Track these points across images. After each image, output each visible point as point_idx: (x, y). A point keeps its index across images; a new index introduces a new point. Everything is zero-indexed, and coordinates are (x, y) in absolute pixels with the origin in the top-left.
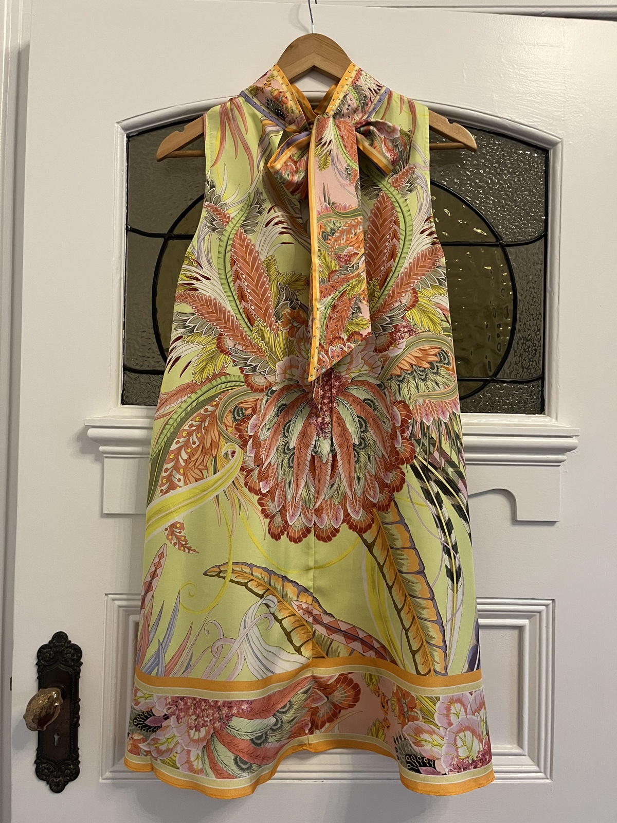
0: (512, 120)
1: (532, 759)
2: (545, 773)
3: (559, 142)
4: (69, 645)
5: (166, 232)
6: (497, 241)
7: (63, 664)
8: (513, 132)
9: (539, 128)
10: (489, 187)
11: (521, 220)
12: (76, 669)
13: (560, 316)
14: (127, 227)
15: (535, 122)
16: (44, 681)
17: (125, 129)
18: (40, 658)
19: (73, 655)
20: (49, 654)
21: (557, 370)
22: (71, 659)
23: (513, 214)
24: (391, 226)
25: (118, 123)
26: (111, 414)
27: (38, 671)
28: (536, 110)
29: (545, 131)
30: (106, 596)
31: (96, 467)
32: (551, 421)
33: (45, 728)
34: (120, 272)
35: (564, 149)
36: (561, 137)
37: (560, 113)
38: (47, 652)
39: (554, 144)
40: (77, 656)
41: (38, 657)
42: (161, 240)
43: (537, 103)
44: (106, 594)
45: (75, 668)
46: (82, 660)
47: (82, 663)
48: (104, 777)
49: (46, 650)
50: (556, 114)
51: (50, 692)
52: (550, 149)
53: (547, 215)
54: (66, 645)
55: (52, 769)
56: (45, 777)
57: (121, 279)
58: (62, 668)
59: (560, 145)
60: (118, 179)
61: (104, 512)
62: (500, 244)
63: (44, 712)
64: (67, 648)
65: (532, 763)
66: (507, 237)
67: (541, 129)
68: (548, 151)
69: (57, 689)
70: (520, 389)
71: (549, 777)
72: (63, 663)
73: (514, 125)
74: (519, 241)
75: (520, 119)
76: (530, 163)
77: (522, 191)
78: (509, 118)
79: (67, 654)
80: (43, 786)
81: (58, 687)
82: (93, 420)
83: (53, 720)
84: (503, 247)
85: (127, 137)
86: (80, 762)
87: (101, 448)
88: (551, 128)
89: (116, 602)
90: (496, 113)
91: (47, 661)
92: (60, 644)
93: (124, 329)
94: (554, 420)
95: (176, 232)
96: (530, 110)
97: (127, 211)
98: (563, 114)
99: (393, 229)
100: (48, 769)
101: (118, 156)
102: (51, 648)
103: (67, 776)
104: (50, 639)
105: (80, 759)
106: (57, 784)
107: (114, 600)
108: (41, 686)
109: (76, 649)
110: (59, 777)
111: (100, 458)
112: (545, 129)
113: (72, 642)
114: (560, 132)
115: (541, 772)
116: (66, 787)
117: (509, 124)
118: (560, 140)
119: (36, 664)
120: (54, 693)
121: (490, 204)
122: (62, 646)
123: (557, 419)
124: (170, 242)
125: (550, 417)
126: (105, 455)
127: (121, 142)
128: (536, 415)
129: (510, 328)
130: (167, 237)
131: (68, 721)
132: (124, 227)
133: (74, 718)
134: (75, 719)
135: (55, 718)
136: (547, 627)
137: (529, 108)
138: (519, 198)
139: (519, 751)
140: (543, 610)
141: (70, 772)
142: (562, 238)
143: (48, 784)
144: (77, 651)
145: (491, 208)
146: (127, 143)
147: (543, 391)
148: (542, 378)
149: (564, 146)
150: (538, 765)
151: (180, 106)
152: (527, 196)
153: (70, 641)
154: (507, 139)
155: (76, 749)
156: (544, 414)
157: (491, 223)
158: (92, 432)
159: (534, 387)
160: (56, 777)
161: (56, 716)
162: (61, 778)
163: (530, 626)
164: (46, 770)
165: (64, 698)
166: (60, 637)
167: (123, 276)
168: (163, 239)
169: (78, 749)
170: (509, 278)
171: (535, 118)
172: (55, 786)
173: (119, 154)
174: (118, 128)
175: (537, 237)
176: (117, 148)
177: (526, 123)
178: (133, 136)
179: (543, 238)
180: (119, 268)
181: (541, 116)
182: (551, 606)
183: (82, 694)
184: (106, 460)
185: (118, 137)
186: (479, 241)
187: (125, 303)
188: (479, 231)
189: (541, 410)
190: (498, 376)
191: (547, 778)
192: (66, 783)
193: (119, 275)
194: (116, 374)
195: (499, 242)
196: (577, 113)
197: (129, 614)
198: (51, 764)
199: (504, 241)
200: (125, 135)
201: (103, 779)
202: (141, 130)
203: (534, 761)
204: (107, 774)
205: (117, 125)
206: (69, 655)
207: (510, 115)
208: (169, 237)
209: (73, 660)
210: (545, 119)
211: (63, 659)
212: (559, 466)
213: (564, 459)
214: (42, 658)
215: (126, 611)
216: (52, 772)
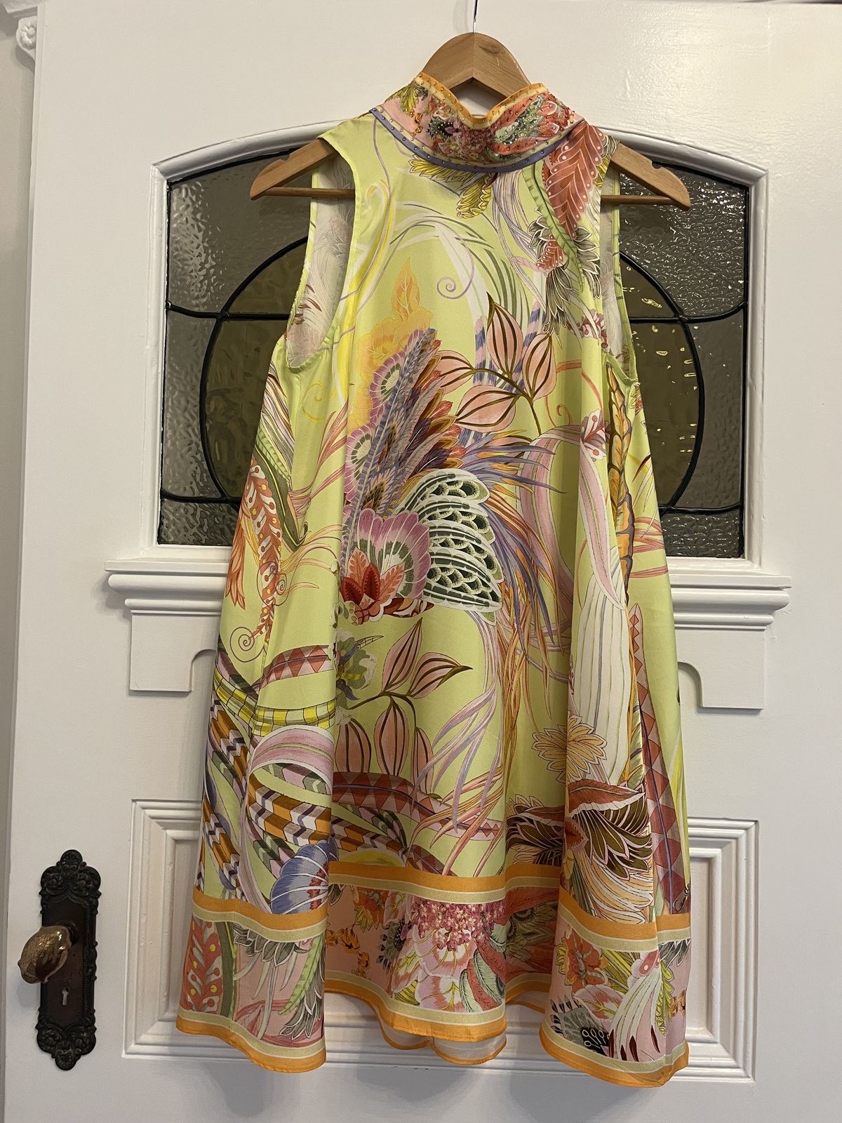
0: (694, 146)
1: (727, 1049)
2: (745, 1069)
3: (763, 176)
4: (82, 869)
5: (219, 311)
6: (675, 316)
7: (74, 894)
8: (695, 163)
9: (733, 156)
10: (664, 241)
11: (710, 286)
12: (92, 902)
13: (765, 419)
14: (167, 305)
15: (728, 147)
16: (48, 917)
17: (165, 173)
18: (45, 885)
19: (88, 882)
20: (57, 880)
21: (761, 495)
22: (85, 887)
23: (699, 278)
25: (154, 165)
26: (142, 555)
27: (42, 904)
28: (729, 132)
29: (743, 160)
30: (134, 804)
31: (124, 625)
32: (752, 567)
33: (46, 980)
34: (156, 365)
35: (770, 184)
36: (765, 168)
37: (763, 135)
38: (53, 877)
39: (755, 179)
40: (94, 884)
41: (42, 883)
42: (213, 322)
43: (730, 121)
44: (134, 801)
45: (91, 899)
46: (100, 890)
47: (101, 894)
48: (128, 1051)
49: (52, 875)
50: (758, 136)
51: (55, 932)
52: (751, 186)
53: (746, 278)
54: (79, 868)
55: (59, 1037)
56: (49, 1048)
57: (157, 373)
58: (74, 899)
59: (764, 180)
60: (155, 240)
61: (131, 688)
62: (680, 319)
63: (45, 961)
64: (80, 872)
65: (726, 1054)
66: (690, 310)
67: (737, 157)
68: (748, 188)
69: (64, 928)
70: (709, 522)
71: (750, 1075)
72: (76, 892)
73: (698, 153)
74: (707, 316)
75: (707, 145)
77: (711, 246)
78: (692, 144)
79: (80, 880)
80: (47, 1060)
81: (66, 925)
82: (115, 563)
83: (57, 969)
84: (685, 324)
85: (168, 183)
86: (96, 1029)
87: (128, 602)
88: (751, 155)
89: (146, 811)
90: (672, 137)
91: (53, 889)
92: (71, 867)
93: (162, 442)
94: (756, 566)
95: (232, 310)
96: (719, 132)
97: (168, 283)
98: (767, 137)
100: (54, 1037)
101: (155, 210)
102: (59, 872)
103: (78, 1047)
104: (59, 860)
105: (96, 1025)
106: (66, 1058)
107: (144, 808)
108: (45, 922)
109: (91, 874)
110: (68, 1049)
111: (128, 613)
112: (743, 157)
113: (88, 865)
114: (765, 161)
115: (738, 1067)
116: (78, 1062)
117: (691, 152)
118: (763, 172)
119: (40, 893)
120: (58, 933)
121: (667, 264)
122: (73, 869)
123: (760, 564)
124: (225, 324)
125: (752, 561)
126: (132, 611)
127: (159, 188)
128: (732, 559)
129: (694, 437)
130: (220, 318)
131: (81, 972)
132: (163, 304)
133: (88, 968)
134: (90, 970)
135: (60, 967)
136: (747, 860)
137: (721, 130)
138: (707, 255)
139: (707, 1036)
140: (741, 836)
141: (83, 1043)
142: (767, 310)
143: (53, 1057)
144: (94, 877)
145: (666, 270)
146: (168, 193)
147: (741, 525)
148: (741, 507)
149: (770, 181)
150: (735, 1057)
151: (238, 140)
152: (719, 251)
153: (85, 863)
154: (690, 174)
155: (91, 1011)
156: (744, 557)
157: (666, 291)
158: (115, 580)
159: (730, 520)
160: (63, 1049)
161: (61, 964)
162: (70, 1050)
163: (723, 860)
164: (51, 1039)
165: (74, 941)
166: (72, 857)
167: (160, 370)
168: (215, 320)
169: (94, 1011)
170: (693, 367)
171: (729, 142)
172: (62, 1060)
173: (155, 206)
174: (156, 171)
175: (733, 308)
176: (154, 198)
177: (716, 151)
178: (176, 182)
179: (742, 311)
180: (155, 359)
181: (737, 140)
182: (753, 831)
183: (98, 938)
184: (134, 617)
185: (155, 184)
186: (649, 316)
187: (163, 407)
188: (650, 302)
189: (739, 552)
190: (677, 505)
191: (748, 1077)
192: (78, 1057)
193: (154, 369)
194: (149, 502)
195: (678, 317)
196: (789, 135)
197: (165, 829)
198: (58, 1031)
199: (686, 316)
200: (166, 182)
201: (127, 1053)
202: (186, 173)
203: (728, 1052)
204: (133, 1047)
205: (154, 168)
206: (84, 882)
207: (692, 140)
208: (222, 317)
209: (88, 889)
210: (742, 144)
211: (76, 888)
212: (763, 630)
213: (769, 621)
214: (48, 885)
215: (158, 823)
216: (58, 1041)
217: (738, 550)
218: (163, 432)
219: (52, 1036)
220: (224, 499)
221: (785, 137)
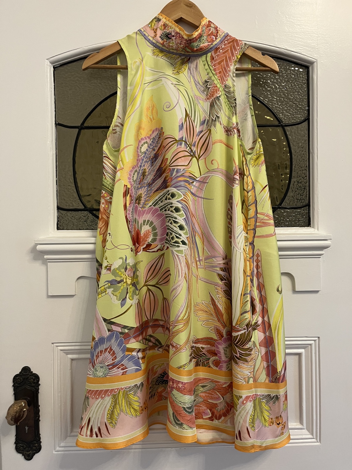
0: (286, 49)
1: (308, 431)
2: (317, 439)
3: (315, 62)
4: (31, 374)
5: (80, 125)
6: (279, 124)
8: (286, 56)
9: (303, 53)
10: (273, 91)
11: (293, 110)
12: (36, 388)
13: (318, 167)
14: (56, 123)
15: (300, 50)
16: (17, 397)
17: (52, 63)
18: (15, 382)
19: (34, 380)
20: (20, 380)
21: (318, 200)
22: (33, 382)
23: (289, 107)
25: (47, 59)
26: (50, 235)
27: (14, 390)
28: (300, 43)
29: (306, 55)
30: (53, 345)
31: (43, 268)
32: (314, 231)
33: (18, 424)
34: (52, 150)
35: (318, 66)
36: (316, 59)
37: (315, 44)
38: (18, 379)
39: (312, 63)
40: (37, 380)
41: (14, 381)
42: (77, 130)
43: (301, 38)
44: (52, 343)
45: (36, 387)
47: (40, 384)
48: (56, 450)
49: (18, 377)
50: (313, 44)
51: (21, 403)
52: (310, 66)
53: (309, 106)
54: (30, 374)
55: (25, 446)
56: (21, 451)
57: (53, 154)
58: (28, 387)
59: (315, 64)
60: (49, 93)
61: (49, 295)
62: (281, 125)
63: (17, 415)
64: (30, 376)
65: (308, 433)
66: (285, 121)
67: (304, 54)
69: (25, 401)
70: (296, 212)
71: (319, 441)
72: (29, 384)
73: (288, 52)
74: (292, 123)
75: (291, 48)
76: (298, 75)
77: (294, 93)
78: (285, 48)
79: (30, 379)
80: (20, 457)
81: (25, 399)
82: (40, 240)
83: (23, 419)
84: (283, 126)
85: (53, 67)
86: (41, 442)
87: (46, 257)
88: (310, 53)
89: (59, 347)
90: (276, 45)
91: (19, 384)
92: (26, 374)
93: (57, 185)
94: (316, 230)
95: (85, 125)
96: (297, 43)
97: (56, 113)
98: (316, 45)
100: (23, 447)
101: (48, 80)
102: (21, 376)
103: (34, 450)
104: (20, 371)
105: (41, 440)
106: (28, 455)
107: (57, 346)
108: (16, 399)
109: (35, 376)
110: (29, 451)
111: (45, 262)
112: (307, 54)
113: (34, 372)
114: (315, 55)
115: (314, 439)
116: (34, 457)
117: (284, 52)
118: (315, 60)
119: (13, 386)
120: (23, 403)
121: (275, 101)
122: (27, 375)
123: (318, 229)
124: (82, 131)
125: (314, 228)
126: (48, 261)
127: (49, 71)
128: (306, 227)
129: (288, 176)
130: (80, 128)
131: (33, 419)
132: (54, 122)
133: (36, 417)
134: (37, 417)
136: (315, 353)
137: (297, 42)
138: (292, 97)
139: (300, 426)
140: (313, 343)
141: (36, 448)
142: (318, 121)
143: (23, 455)
144: (36, 378)
145: (275, 104)
146: (53, 72)
147: (309, 213)
148: (309, 205)
149: (318, 64)
150: (312, 434)
151: (85, 48)
152: (297, 95)
153: (32, 372)
154: (283, 61)
156: (311, 227)
157: (275, 113)
158: (39, 247)
159: (304, 211)
160: (27, 451)
161: (25, 416)
162: (30, 452)
163: (305, 353)
165: (29, 405)
166: (26, 369)
167: (54, 153)
169: (40, 434)
170: (287, 145)
171: (300, 47)
172: (27, 456)
173: (48, 78)
174: (48, 63)
175: (303, 120)
176: (48, 75)
177: (295, 51)
178: (57, 67)
179: (307, 121)
180: (52, 148)
181: (304, 46)
182: (317, 341)
183: (40, 403)
184: (49, 263)
185: (48, 68)
186: (268, 123)
187: (56, 169)
188: (268, 118)
189: (308, 224)
190: (282, 205)
191: (318, 442)
192: (34, 454)
193: (52, 152)
194: (52, 211)
195: (280, 124)
196: (325, 44)
197: (67, 354)
198: (25, 444)
199: (283, 123)
200: (52, 67)
201: (55, 451)
202: (62, 63)
203: (310, 433)
204: (58, 448)
205: (47, 61)
206: (32, 380)
207: (285, 46)
208: (81, 128)
209: (34, 383)
210: (306, 48)
211: (29, 383)
212: (320, 257)
213: (323, 253)
214: (16, 382)
215: (65, 353)
216: (25, 448)
217: (308, 223)
218: (57, 180)
219: (22, 447)
220: (86, 209)
221: (324, 45)
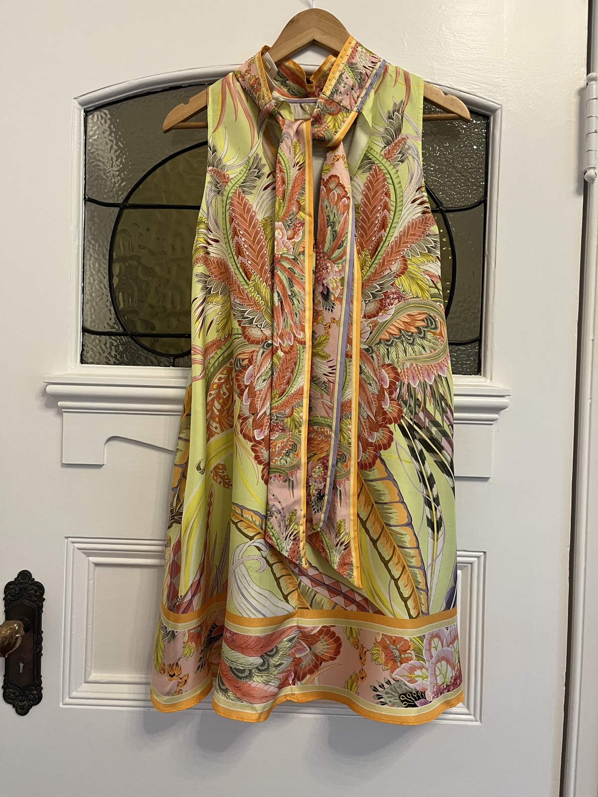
0: (451, 87)
2: (475, 716)
3: (499, 109)
4: (32, 583)
5: (121, 202)
6: (436, 208)
7: (26, 599)
9: (478, 94)
10: (430, 154)
11: (462, 187)
12: (38, 605)
13: (496, 280)
14: (85, 197)
15: (475, 89)
16: (9, 614)
17: (82, 104)
18: (7, 593)
19: (36, 591)
20: (15, 590)
21: (492, 332)
22: (33, 595)
23: (454, 181)
24: (382, 198)
25: (75, 98)
26: (69, 371)
27: (5, 606)
28: (475, 77)
29: (485, 97)
30: (66, 540)
31: (58, 420)
32: (486, 381)
33: (8, 656)
34: (78, 240)
35: (504, 115)
36: (500, 103)
37: (499, 79)
38: (12, 588)
39: (493, 111)
40: (40, 593)
41: (5, 592)
42: (117, 210)
43: (476, 70)
44: (66, 537)
45: (38, 603)
46: (44, 597)
47: (45, 599)
48: (64, 703)
49: (11, 587)
50: (496, 80)
51: (13, 625)
52: (491, 116)
53: (486, 181)
54: (30, 582)
55: (17, 693)
56: (11, 701)
57: (79, 246)
58: (26, 602)
59: (499, 112)
60: (75, 152)
61: (63, 462)
62: (440, 210)
63: (6, 642)
64: (31, 585)
66: (447, 203)
67: (481, 95)
68: (489, 117)
69: (20, 622)
70: (457, 350)
71: (478, 720)
72: (27, 598)
74: (459, 207)
75: (460, 86)
76: (471, 130)
77: (463, 158)
78: (449, 86)
79: (30, 590)
80: (9, 709)
81: (21, 620)
82: (51, 377)
83: (14, 649)
84: (444, 212)
85: (84, 111)
86: (42, 688)
87: (60, 403)
88: (491, 94)
89: (75, 544)
90: (436, 81)
91: (13, 596)
92: (25, 581)
93: (83, 294)
94: (488, 380)
95: (130, 202)
96: (469, 77)
97: (85, 182)
98: (502, 80)
99: (384, 200)
100: (14, 693)
101: (76, 131)
102: (16, 584)
103: (31, 701)
104: (16, 577)
105: (42, 686)
106: (22, 708)
107: (73, 543)
108: (8, 618)
109: (38, 586)
110: (24, 701)
111: (60, 411)
112: (485, 95)
113: (36, 580)
114: (500, 98)
115: (470, 715)
116: (31, 711)
118: (499, 106)
119: (4, 599)
120: (16, 625)
121: (432, 171)
122: (26, 583)
123: (491, 379)
124: (126, 211)
125: (485, 377)
126: (63, 410)
127: (78, 117)
128: (473, 376)
129: (449, 291)
130: (122, 207)
131: (32, 651)
132: (82, 197)
133: (37, 648)
134: (38, 650)
135: (16, 648)
136: (478, 577)
137: (470, 76)
138: (460, 164)
140: (474, 562)
141: (34, 698)
143: (13, 707)
144: (40, 588)
145: (432, 175)
146: (84, 118)
147: (480, 352)
148: (479, 340)
149: (504, 112)
150: (468, 707)
151: (132, 81)
152: (468, 162)
153: (34, 579)
155: (39, 677)
156: (481, 375)
157: (431, 189)
158: (51, 389)
159: (472, 349)
160: (20, 701)
161: (18, 645)
162: (25, 702)
163: (462, 577)
164: (12, 695)
165: (26, 630)
166: (25, 575)
167: (81, 243)
168: (119, 208)
169: (41, 676)
170: (449, 242)
171: (475, 85)
172: (20, 709)
173: (76, 128)
174: (76, 103)
175: (477, 202)
176: (75, 123)
177: (466, 91)
178: (90, 111)
179: (483, 204)
180: (77, 236)
181: (481, 83)
182: (482, 558)
183: (44, 628)
184: (64, 414)
185: (75, 112)
187: (83, 269)
189: (477, 371)
191: (477, 721)
192: (30, 707)
193: (76, 243)
194: (74, 335)
195: (439, 208)
196: (517, 79)
197: (88, 556)
198: (17, 690)
199: (444, 207)
200: (83, 110)
201: (63, 704)
202: (97, 104)
203: (464, 704)
204: (67, 700)
205: (75, 101)
206: (33, 591)
207: (450, 83)
208: (123, 207)
209: (36, 596)
210: (485, 86)
211: (28, 595)
212: (492, 424)
213: (496, 418)
214: (9, 593)
215: (84, 553)
216: (17, 696)
217: (477, 369)
218: (83, 287)
219: (13, 693)
220: (126, 333)
221: (515, 81)
